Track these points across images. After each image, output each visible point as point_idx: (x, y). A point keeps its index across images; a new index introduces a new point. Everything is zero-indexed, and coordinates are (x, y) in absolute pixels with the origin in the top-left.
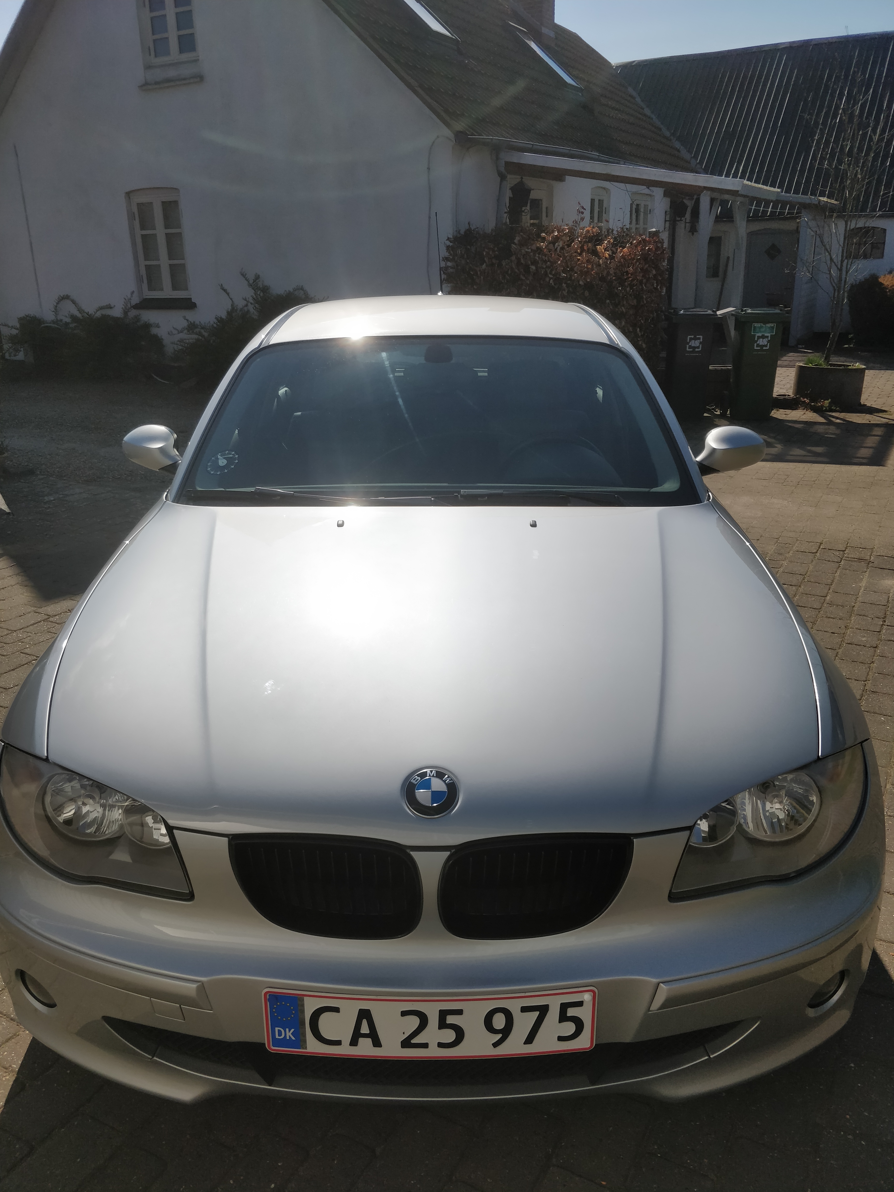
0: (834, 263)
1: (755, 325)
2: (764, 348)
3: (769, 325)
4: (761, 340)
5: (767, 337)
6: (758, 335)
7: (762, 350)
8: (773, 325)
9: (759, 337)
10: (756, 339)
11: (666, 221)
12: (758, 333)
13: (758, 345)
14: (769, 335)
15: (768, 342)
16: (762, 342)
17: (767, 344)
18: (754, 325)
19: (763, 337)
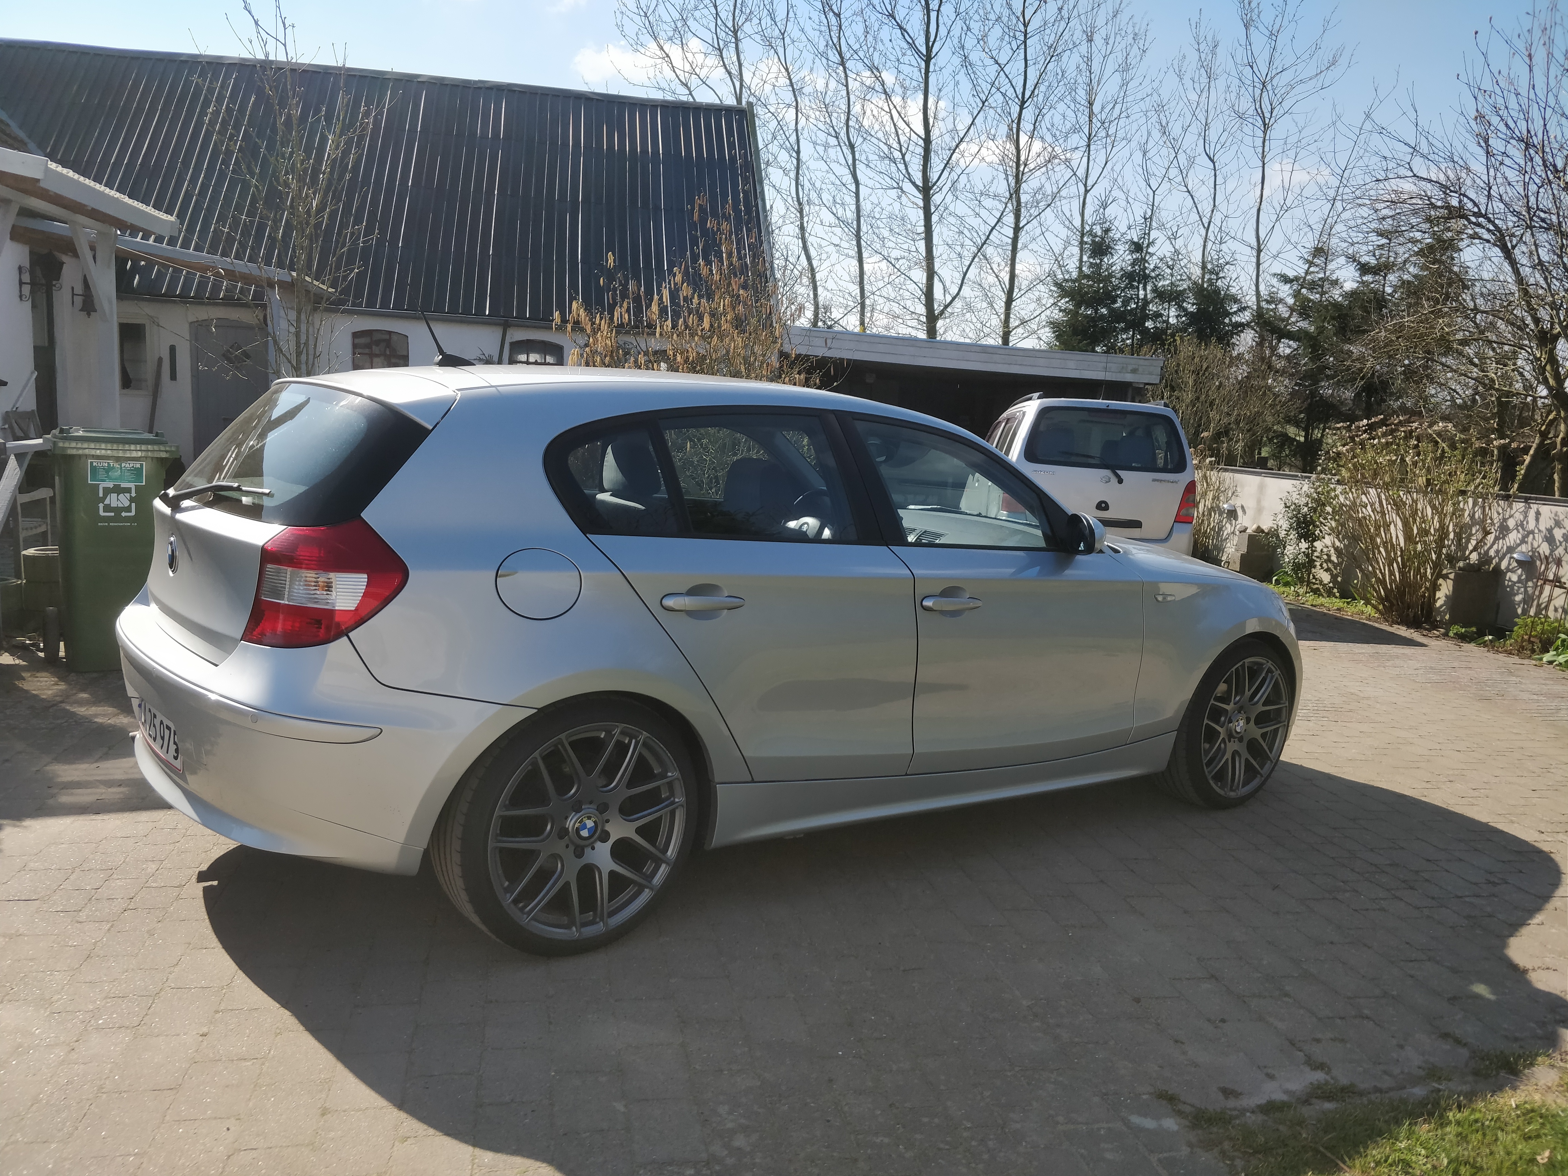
0: (284, 355)
1: (94, 464)
2: (124, 514)
3: (127, 465)
4: (114, 496)
5: (128, 490)
6: (103, 485)
7: (118, 518)
8: (138, 466)
9: (107, 491)
10: (101, 495)
11: (21, 283)
12: (104, 481)
13: (107, 508)
14: (132, 485)
15: (132, 500)
16: (113, 500)
17: (130, 505)
18: (92, 463)
19: (118, 490)
